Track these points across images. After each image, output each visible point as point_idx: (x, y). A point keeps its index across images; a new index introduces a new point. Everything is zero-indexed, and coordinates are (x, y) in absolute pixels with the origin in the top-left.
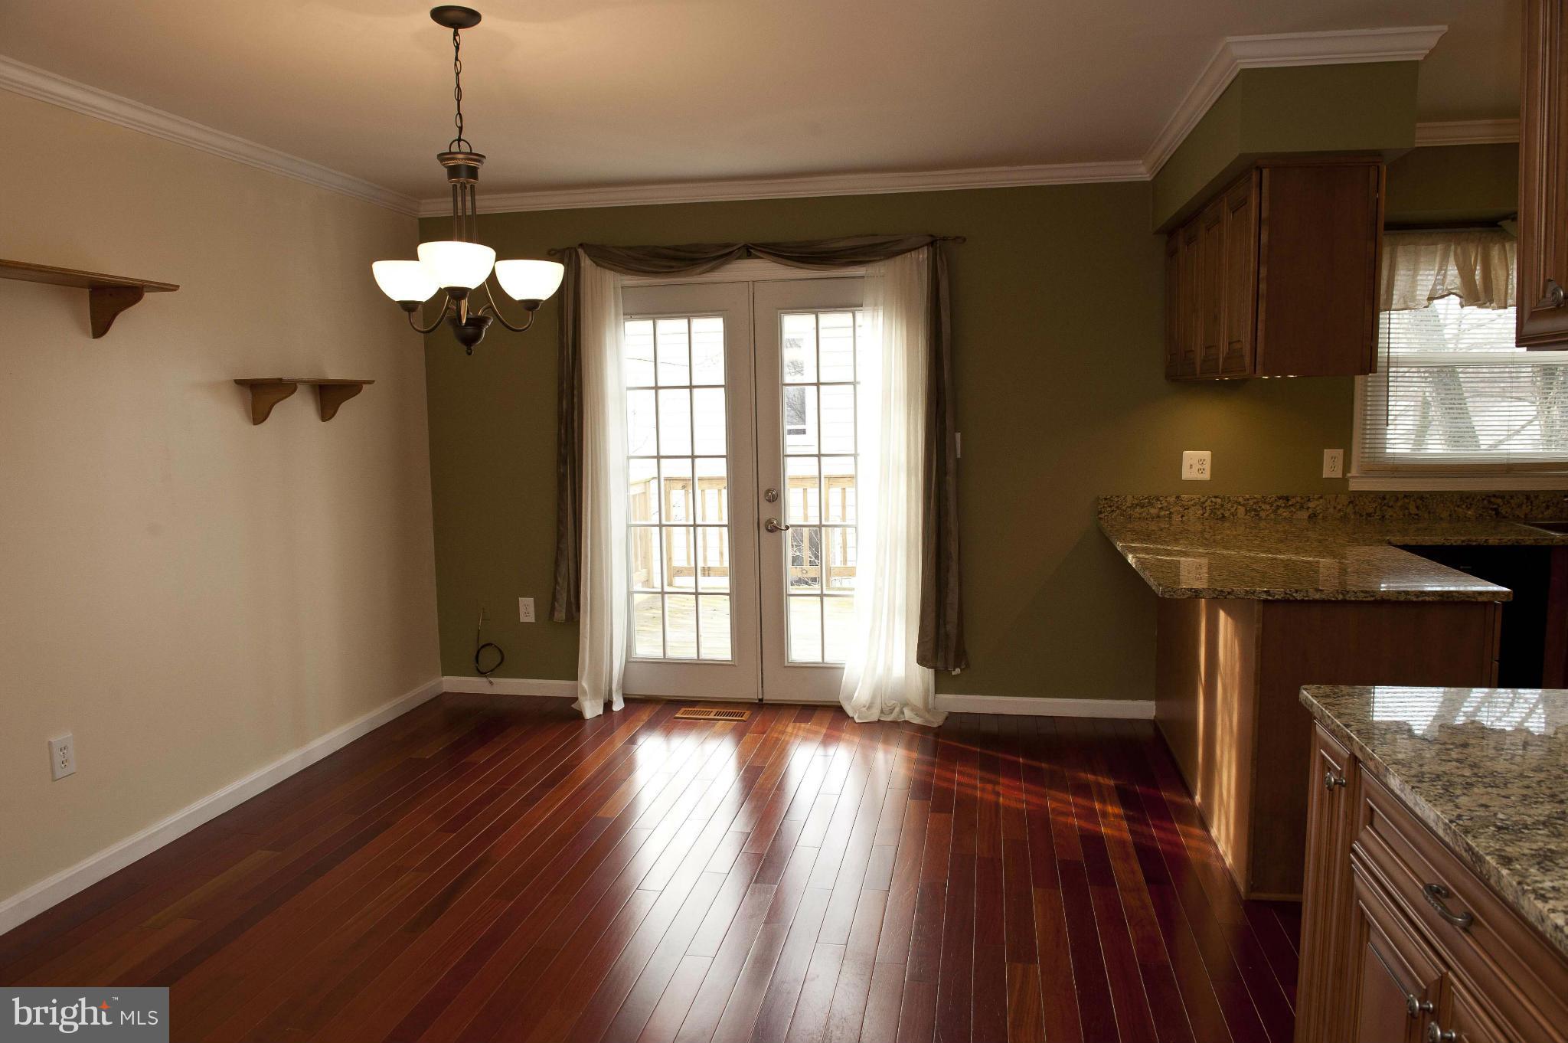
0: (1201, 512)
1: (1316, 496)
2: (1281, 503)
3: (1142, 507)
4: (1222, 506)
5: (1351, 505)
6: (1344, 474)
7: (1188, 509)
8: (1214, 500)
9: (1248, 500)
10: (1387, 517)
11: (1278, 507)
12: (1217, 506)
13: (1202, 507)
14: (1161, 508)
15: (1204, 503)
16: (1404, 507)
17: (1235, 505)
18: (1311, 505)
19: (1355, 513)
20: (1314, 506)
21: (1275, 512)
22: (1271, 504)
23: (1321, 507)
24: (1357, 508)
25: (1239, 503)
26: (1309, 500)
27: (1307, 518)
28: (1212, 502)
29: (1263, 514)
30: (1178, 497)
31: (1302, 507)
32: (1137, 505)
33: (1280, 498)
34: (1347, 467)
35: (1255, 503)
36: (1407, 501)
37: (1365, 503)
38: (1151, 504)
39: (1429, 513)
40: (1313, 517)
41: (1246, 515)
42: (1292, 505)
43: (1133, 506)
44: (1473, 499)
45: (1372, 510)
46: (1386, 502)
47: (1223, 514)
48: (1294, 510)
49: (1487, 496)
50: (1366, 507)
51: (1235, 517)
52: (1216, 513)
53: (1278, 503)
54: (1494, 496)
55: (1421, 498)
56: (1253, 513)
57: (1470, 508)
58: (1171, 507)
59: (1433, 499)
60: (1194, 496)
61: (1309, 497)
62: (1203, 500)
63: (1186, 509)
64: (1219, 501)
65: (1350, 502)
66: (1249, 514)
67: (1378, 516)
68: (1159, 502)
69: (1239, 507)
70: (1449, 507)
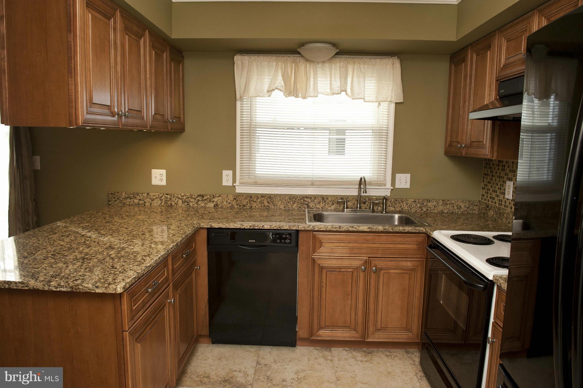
0: (160, 202)
1: (217, 195)
2: (200, 198)
3: (130, 199)
5: (235, 200)
6: (233, 183)
7: (153, 200)
8: (166, 196)
9: (183, 196)
10: (253, 207)
11: (198, 200)
12: (168, 199)
13: (160, 199)
14: (140, 200)
15: (161, 197)
16: (262, 202)
17: (177, 199)
18: (215, 200)
19: (237, 204)
21: (197, 203)
22: (195, 199)
23: (220, 201)
24: (238, 202)
25: (179, 198)
26: (214, 197)
27: (213, 206)
28: (165, 197)
29: (191, 204)
30: (148, 194)
31: (210, 201)
32: (128, 197)
33: (199, 196)
34: (234, 181)
35: (187, 198)
36: (262, 199)
37: (242, 199)
38: (135, 198)
39: (274, 205)
40: (216, 206)
41: (182, 204)
42: (205, 200)
43: (126, 198)
44: (296, 199)
45: (245, 203)
46: (252, 199)
47: (171, 203)
48: (207, 202)
49: (303, 197)
50: (242, 202)
51: (177, 205)
52: (167, 203)
53: (198, 199)
54: (306, 197)
55: (270, 197)
56: (186, 203)
57: (294, 204)
58: (145, 199)
59: (276, 198)
60: (156, 194)
61: (214, 195)
62: (160, 196)
63: (152, 200)
64: (169, 196)
65: (235, 199)
66: (184, 204)
67: (249, 206)
68: (138, 196)
69: (179, 200)
70: (284, 203)
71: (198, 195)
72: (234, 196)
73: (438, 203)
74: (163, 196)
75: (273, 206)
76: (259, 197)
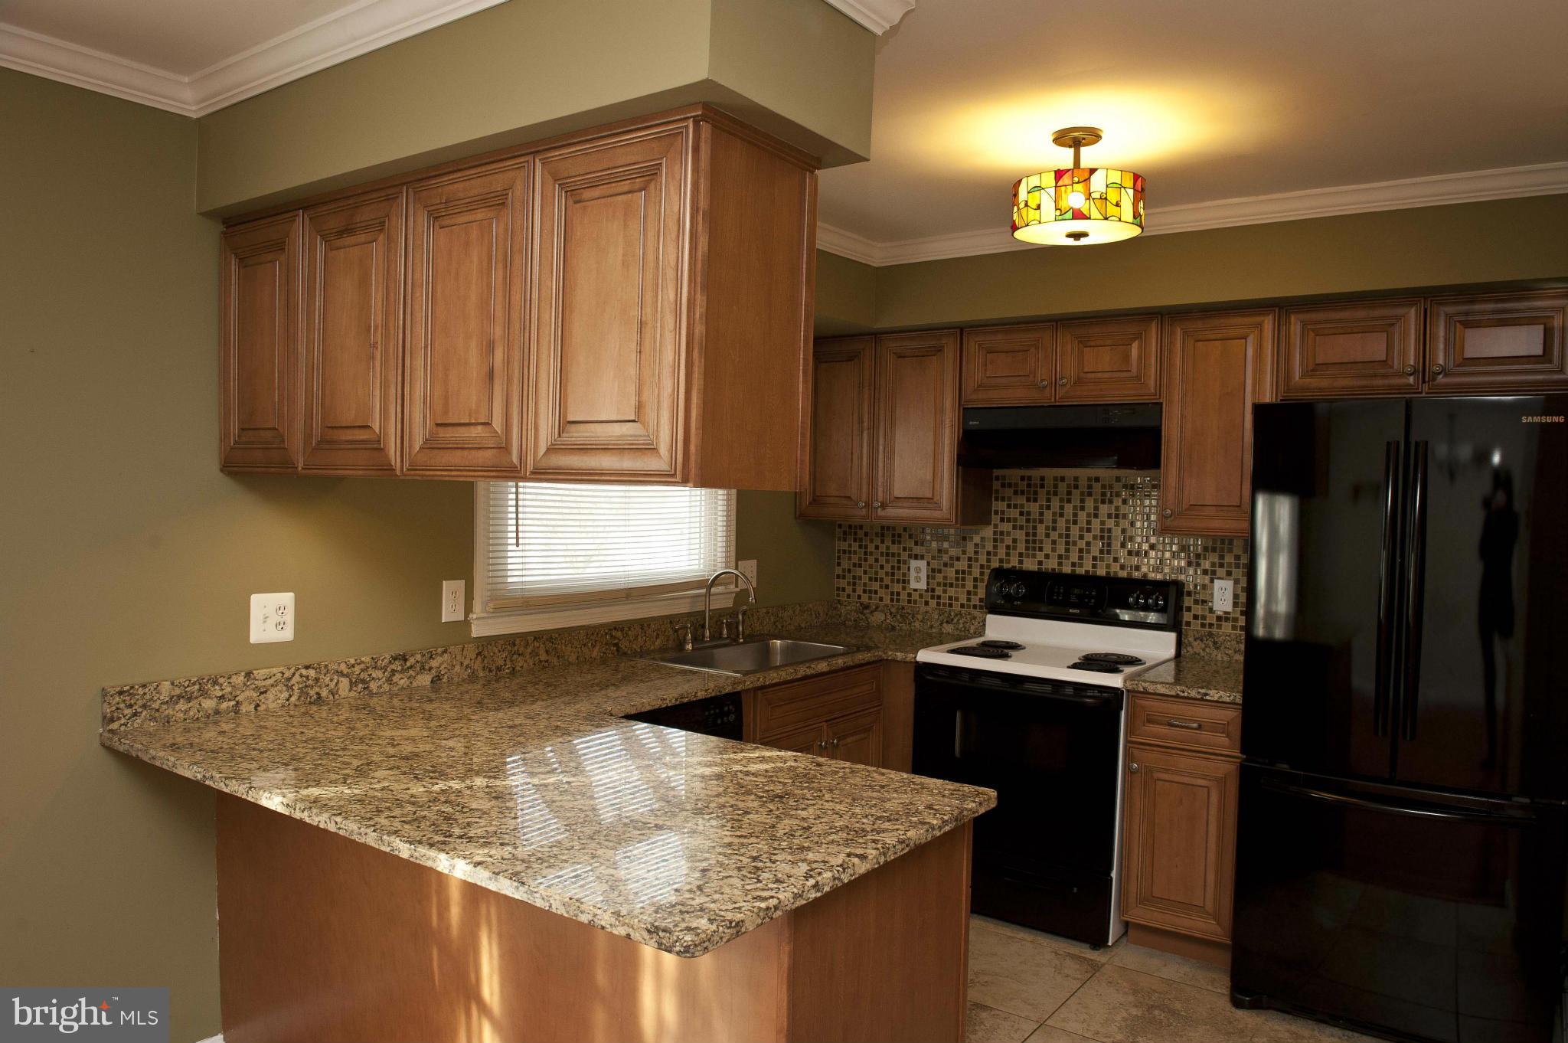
0: (286, 695)
1: (440, 650)
2: (397, 666)
3: (189, 699)
4: (317, 680)
5: (479, 657)
6: (467, 615)
7: (265, 692)
8: (304, 672)
9: (353, 666)
10: (518, 668)
11: (393, 672)
12: (310, 682)
13: (287, 686)
14: (222, 697)
15: (289, 679)
16: (534, 653)
17: (336, 677)
18: (434, 663)
19: (484, 668)
20: (437, 665)
21: (389, 680)
22: (384, 669)
23: (445, 665)
24: (486, 661)
25: (341, 674)
26: (431, 657)
27: (428, 683)
28: (301, 676)
29: (373, 686)
30: (248, 674)
31: (423, 668)
32: (180, 697)
33: (395, 659)
34: (468, 608)
35: (362, 670)
36: (537, 644)
37: (494, 653)
38: (204, 693)
39: (558, 657)
40: (436, 680)
41: (351, 690)
42: (411, 667)
43: (173, 700)
44: (597, 634)
45: (501, 662)
46: (516, 648)
47: (318, 694)
48: (413, 674)
49: (610, 630)
50: (496, 659)
51: (337, 697)
52: (308, 694)
53: (393, 667)
54: (615, 629)
55: (551, 639)
56: (361, 686)
57: (594, 646)
58: (238, 693)
59: (562, 639)
60: (275, 670)
61: (431, 652)
62: (288, 674)
63: (261, 693)
64: (312, 673)
65: (479, 654)
66: (355, 688)
67: (508, 668)
68: (217, 687)
69: (341, 679)
70: (576, 647)
71: (392, 656)
72: (478, 647)
73: (794, 612)
74: (294, 674)
75: (555, 661)
76: (530, 639)
